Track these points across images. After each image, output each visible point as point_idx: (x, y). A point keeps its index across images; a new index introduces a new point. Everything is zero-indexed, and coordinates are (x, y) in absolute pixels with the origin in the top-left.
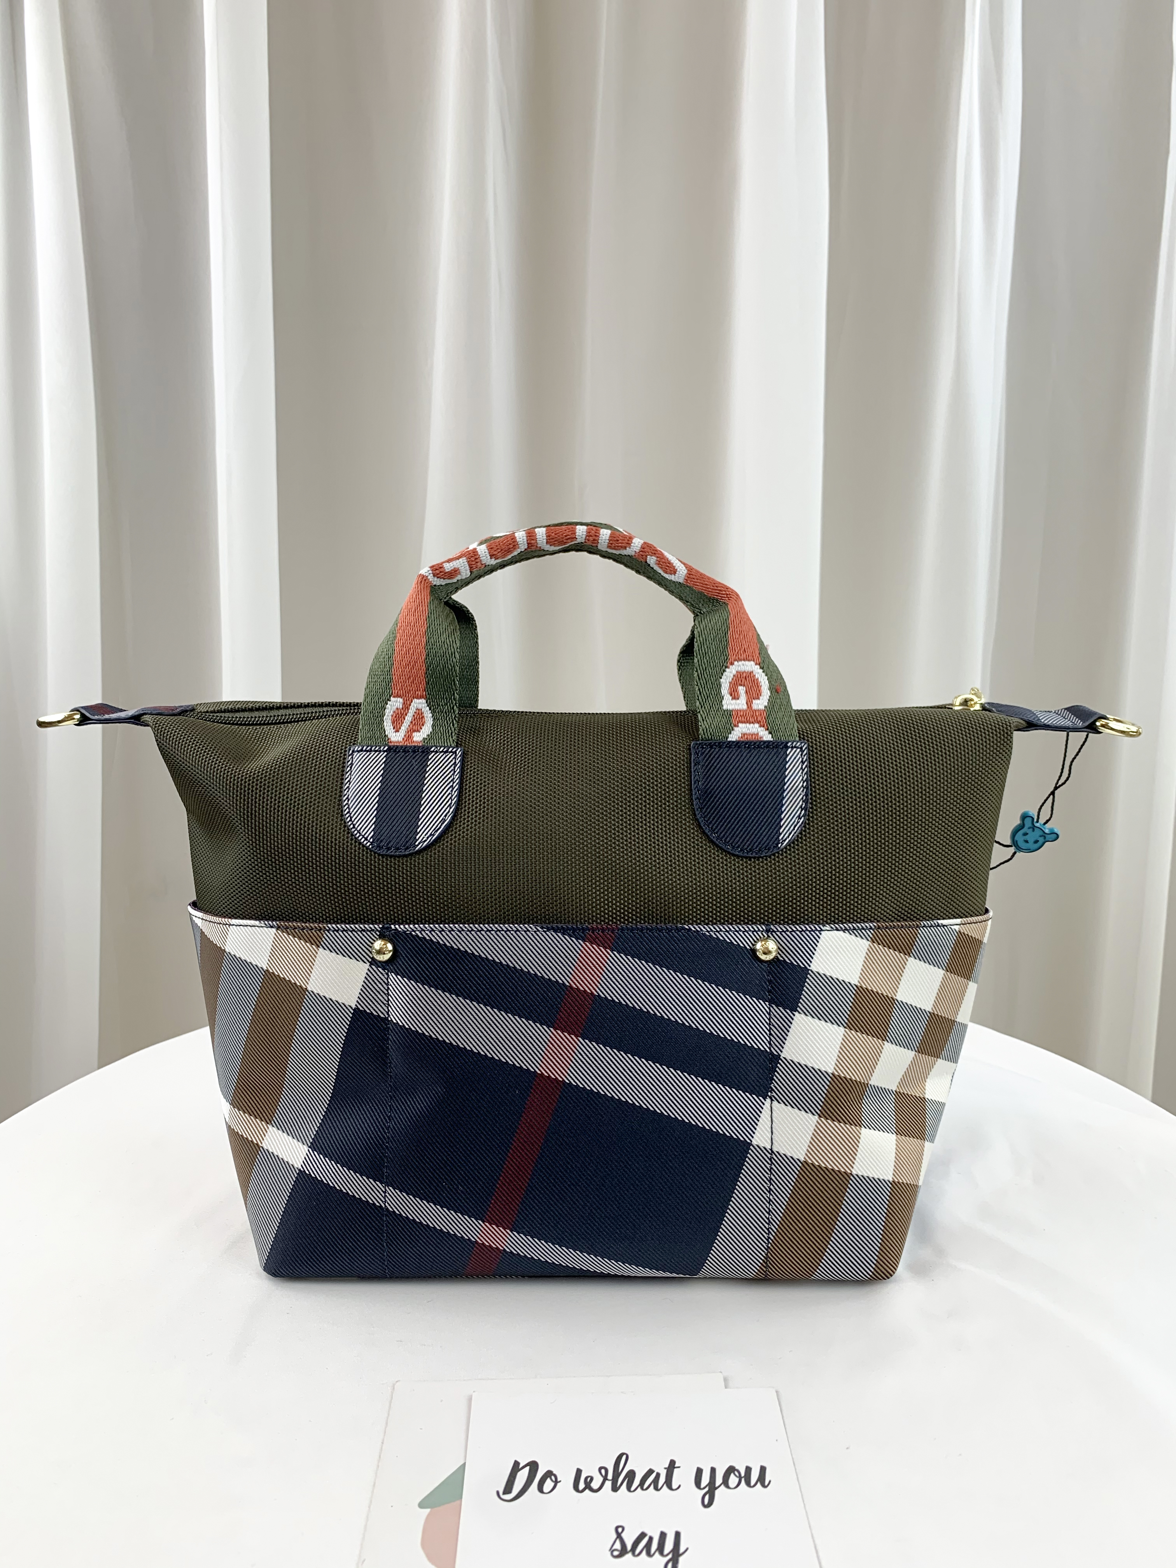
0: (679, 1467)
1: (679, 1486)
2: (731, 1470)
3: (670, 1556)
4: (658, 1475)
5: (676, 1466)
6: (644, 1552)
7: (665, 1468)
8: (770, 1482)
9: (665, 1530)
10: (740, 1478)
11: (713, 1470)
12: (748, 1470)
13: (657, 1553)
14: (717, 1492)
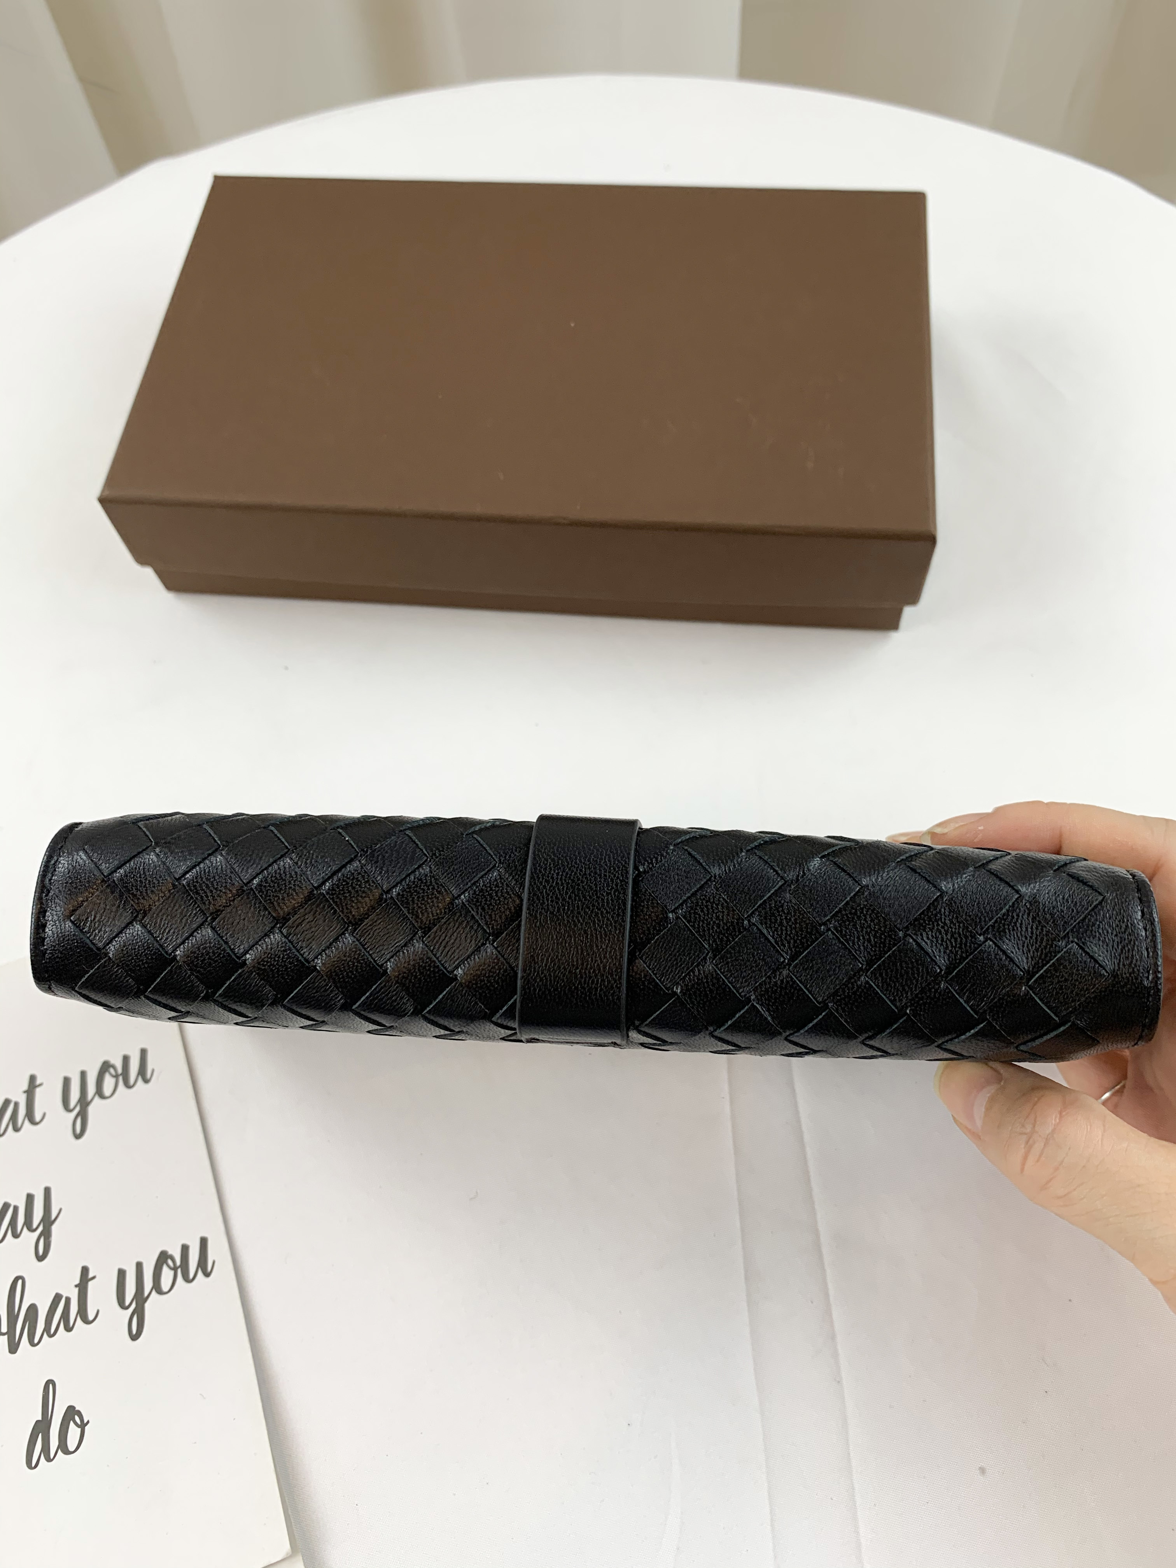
0: (40, 1085)
1: (44, 1115)
2: (106, 1067)
3: (41, 1229)
4: (16, 1104)
5: (38, 1082)
6: (10, 1232)
7: (25, 1092)
8: (153, 1071)
9: (32, 1192)
10: (116, 1076)
11: (83, 1074)
12: (126, 1059)
13: (25, 1229)
14: (91, 1109)
